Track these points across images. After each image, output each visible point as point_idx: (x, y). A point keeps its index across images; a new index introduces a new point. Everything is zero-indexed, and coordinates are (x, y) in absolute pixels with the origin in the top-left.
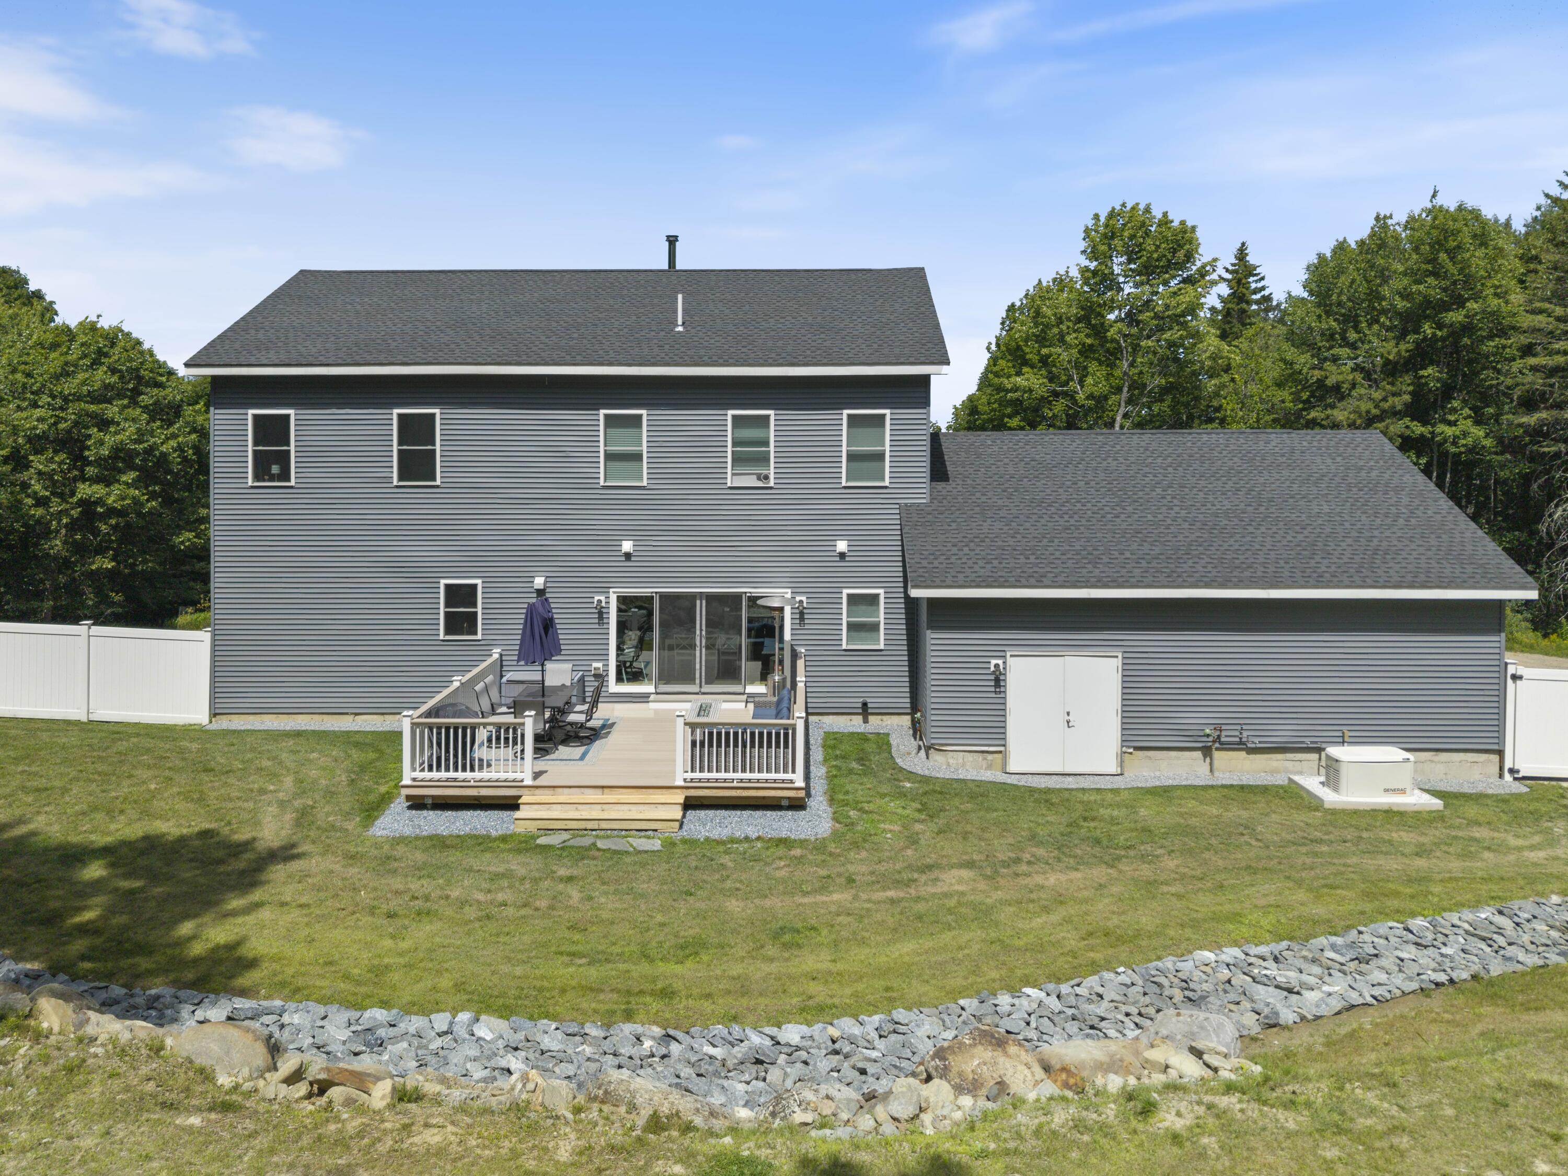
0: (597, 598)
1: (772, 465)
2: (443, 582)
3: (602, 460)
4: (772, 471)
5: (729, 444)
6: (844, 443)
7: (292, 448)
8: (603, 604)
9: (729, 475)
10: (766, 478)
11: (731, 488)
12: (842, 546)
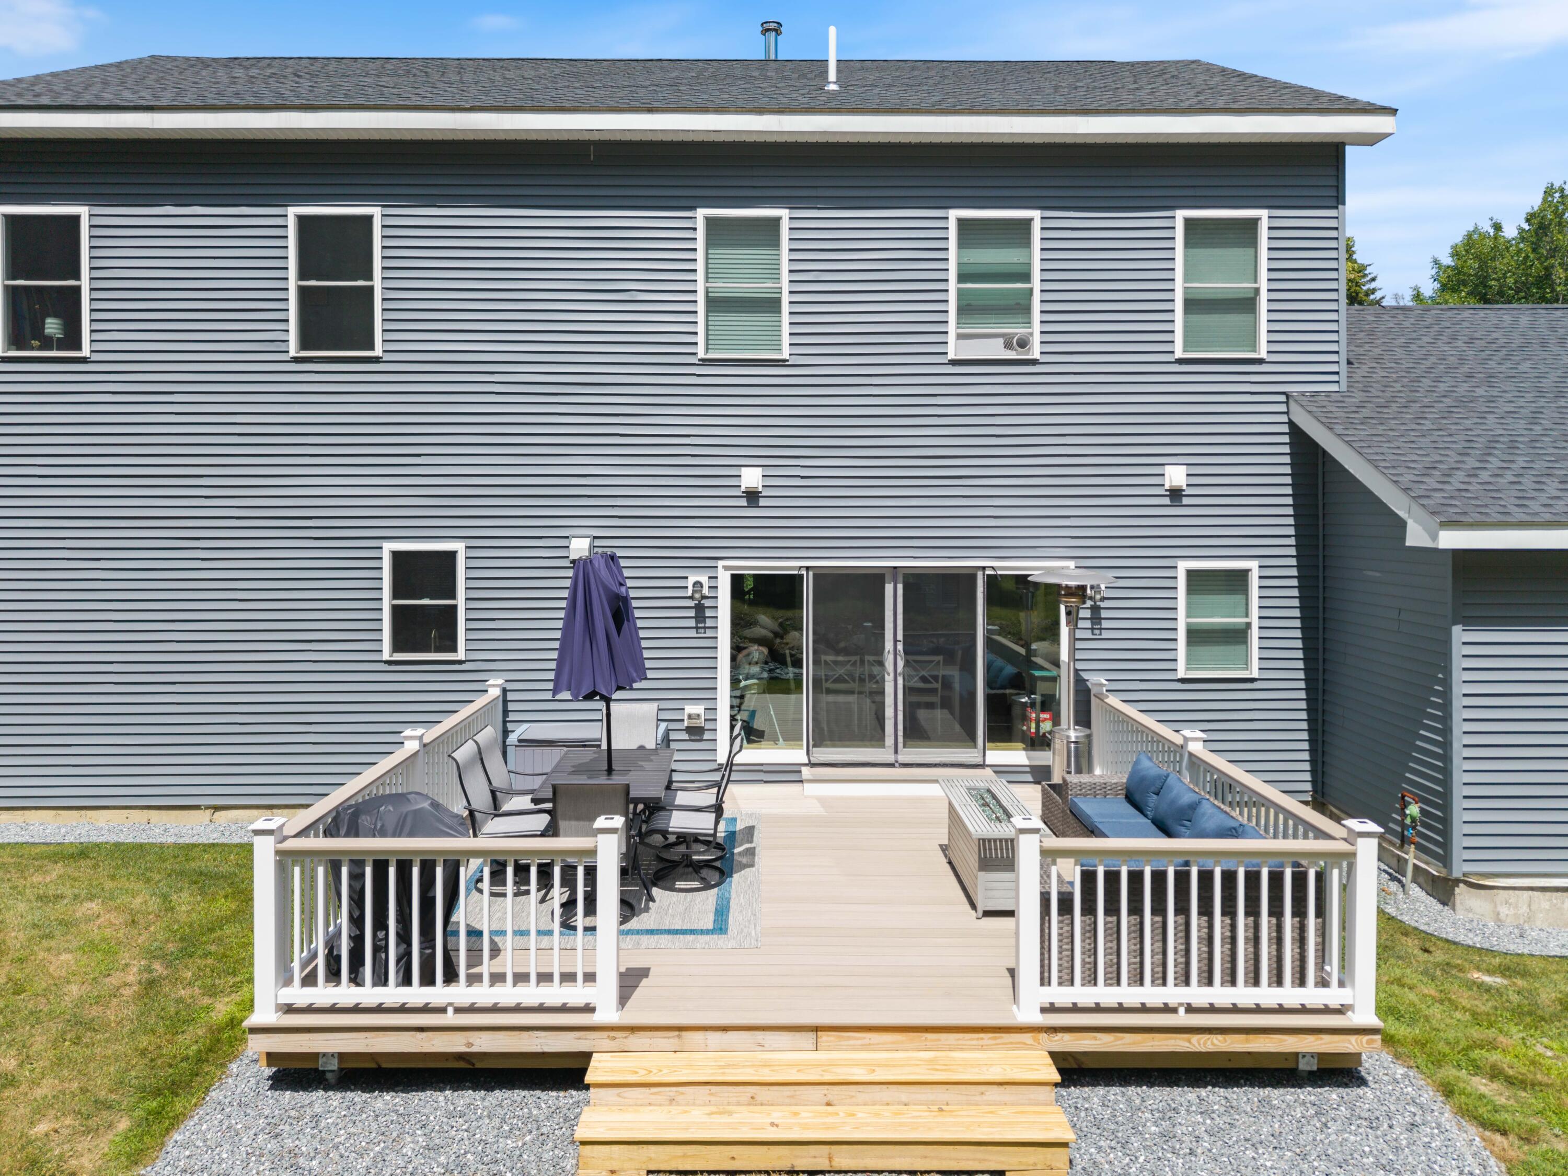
0: (692, 579)
1: (1037, 317)
2: (389, 547)
3: (701, 307)
4: (1037, 327)
5: (952, 275)
6: (1179, 275)
7: (85, 283)
8: (706, 591)
9: (951, 338)
10: (1023, 344)
11: (954, 363)
12: (1176, 476)
